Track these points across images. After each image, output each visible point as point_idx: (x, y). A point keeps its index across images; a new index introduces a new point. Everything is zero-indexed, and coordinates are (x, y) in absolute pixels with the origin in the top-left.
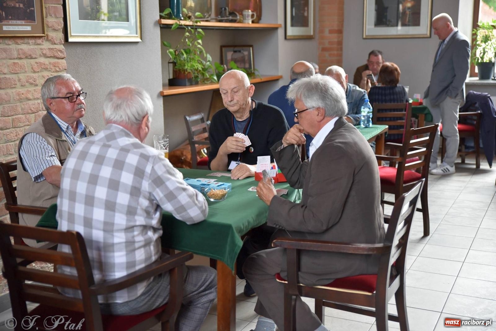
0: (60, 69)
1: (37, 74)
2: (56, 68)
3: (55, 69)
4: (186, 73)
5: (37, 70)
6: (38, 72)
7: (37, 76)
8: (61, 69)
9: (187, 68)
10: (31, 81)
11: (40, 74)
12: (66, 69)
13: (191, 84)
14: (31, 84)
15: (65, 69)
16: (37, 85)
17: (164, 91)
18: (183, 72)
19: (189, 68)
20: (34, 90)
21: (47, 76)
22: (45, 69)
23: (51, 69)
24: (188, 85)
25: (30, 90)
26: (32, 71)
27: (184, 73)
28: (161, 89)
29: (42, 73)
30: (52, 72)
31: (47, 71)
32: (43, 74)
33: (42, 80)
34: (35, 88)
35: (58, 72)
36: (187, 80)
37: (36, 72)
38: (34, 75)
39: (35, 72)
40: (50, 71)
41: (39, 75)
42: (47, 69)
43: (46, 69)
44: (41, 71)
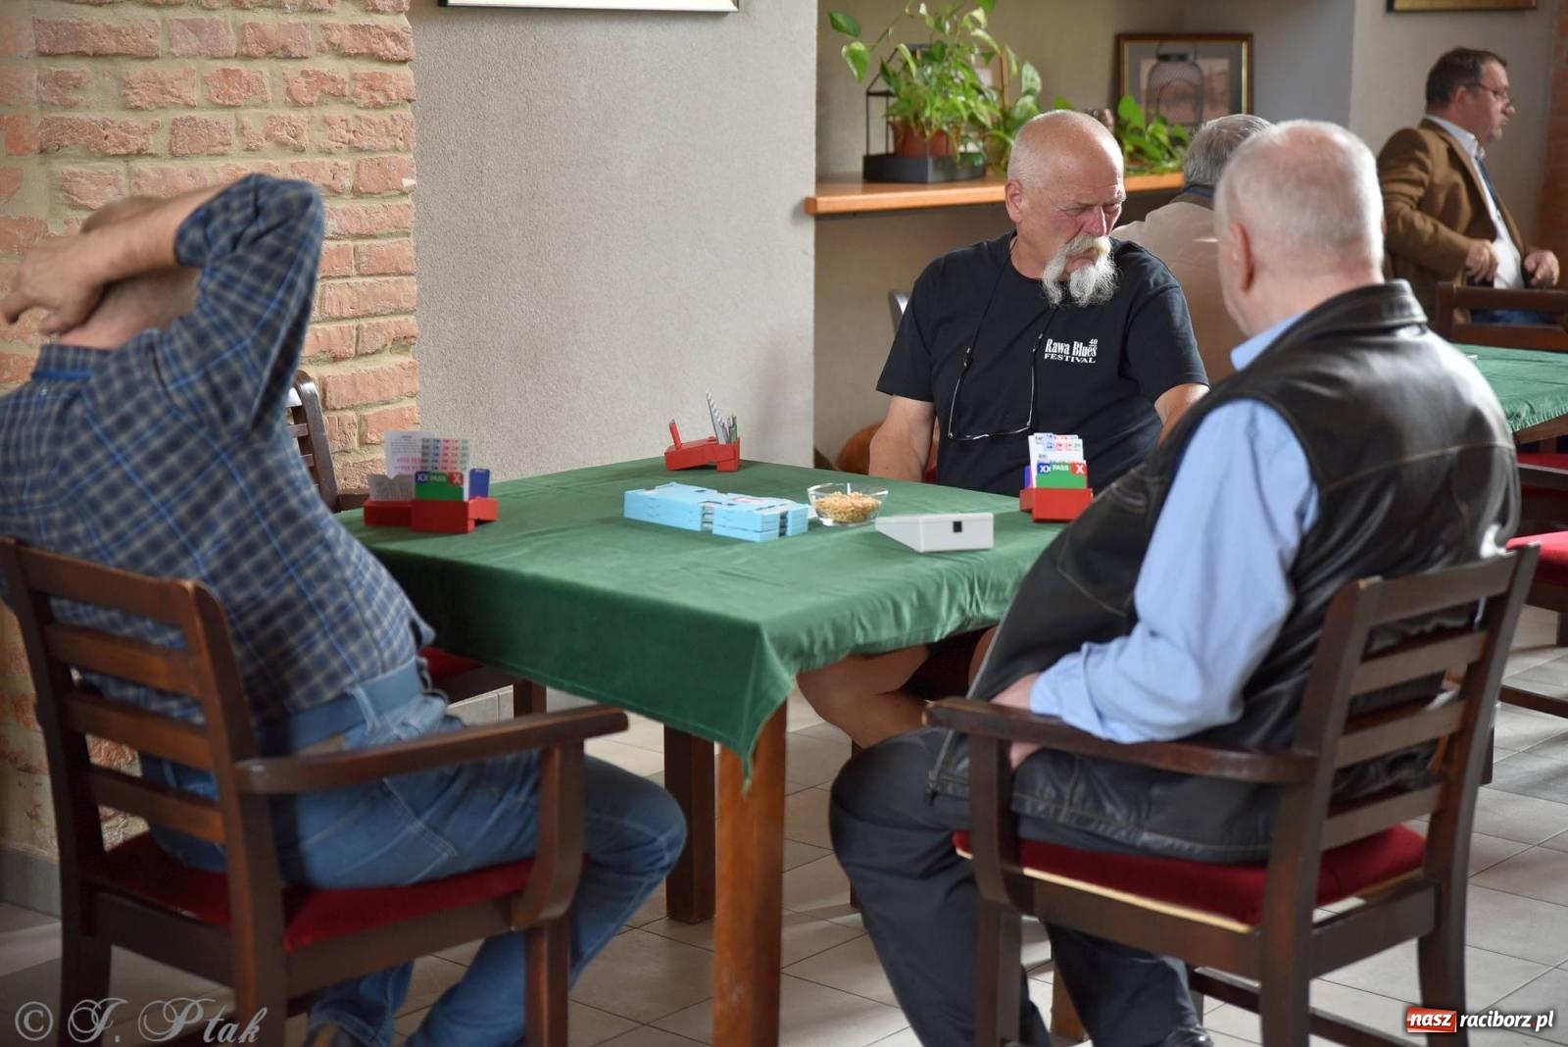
0: (388, 97)
1: (304, 114)
2: (374, 94)
3: (372, 97)
4: (928, 133)
5: (304, 99)
6: (311, 105)
7: (307, 120)
8: (395, 97)
9: (931, 116)
10: (281, 134)
11: (316, 112)
12: (412, 98)
13: (951, 179)
14: (282, 144)
15: (409, 101)
16: (302, 150)
17: (820, 199)
18: (916, 133)
19: (936, 115)
20: (293, 165)
21: (342, 120)
22: (334, 95)
23: (358, 96)
24: (934, 183)
25: (276, 165)
26: (289, 100)
27: (923, 134)
28: (810, 190)
29: (324, 108)
30: (360, 108)
31: (343, 103)
32: (327, 114)
33: (321, 133)
34: (295, 161)
35: (383, 107)
36: (930, 161)
37: (303, 106)
38: (293, 114)
39: (296, 105)
40: (353, 103)
41: (313, 117)
42: (344, 96)
43: (339, 96)
44: (320, 103)
